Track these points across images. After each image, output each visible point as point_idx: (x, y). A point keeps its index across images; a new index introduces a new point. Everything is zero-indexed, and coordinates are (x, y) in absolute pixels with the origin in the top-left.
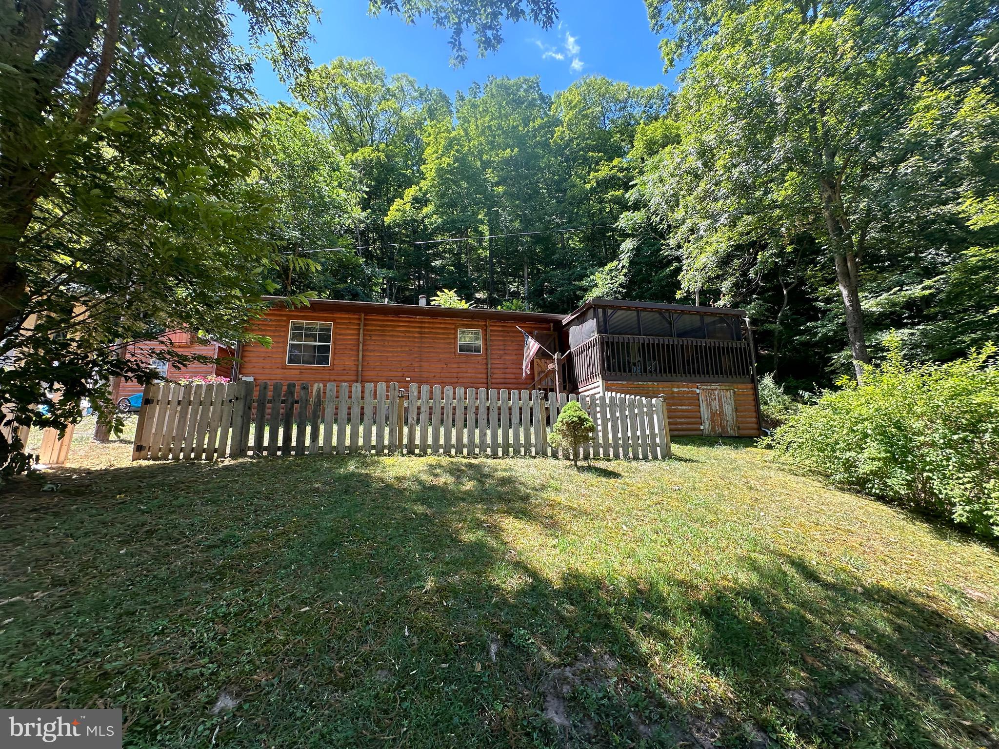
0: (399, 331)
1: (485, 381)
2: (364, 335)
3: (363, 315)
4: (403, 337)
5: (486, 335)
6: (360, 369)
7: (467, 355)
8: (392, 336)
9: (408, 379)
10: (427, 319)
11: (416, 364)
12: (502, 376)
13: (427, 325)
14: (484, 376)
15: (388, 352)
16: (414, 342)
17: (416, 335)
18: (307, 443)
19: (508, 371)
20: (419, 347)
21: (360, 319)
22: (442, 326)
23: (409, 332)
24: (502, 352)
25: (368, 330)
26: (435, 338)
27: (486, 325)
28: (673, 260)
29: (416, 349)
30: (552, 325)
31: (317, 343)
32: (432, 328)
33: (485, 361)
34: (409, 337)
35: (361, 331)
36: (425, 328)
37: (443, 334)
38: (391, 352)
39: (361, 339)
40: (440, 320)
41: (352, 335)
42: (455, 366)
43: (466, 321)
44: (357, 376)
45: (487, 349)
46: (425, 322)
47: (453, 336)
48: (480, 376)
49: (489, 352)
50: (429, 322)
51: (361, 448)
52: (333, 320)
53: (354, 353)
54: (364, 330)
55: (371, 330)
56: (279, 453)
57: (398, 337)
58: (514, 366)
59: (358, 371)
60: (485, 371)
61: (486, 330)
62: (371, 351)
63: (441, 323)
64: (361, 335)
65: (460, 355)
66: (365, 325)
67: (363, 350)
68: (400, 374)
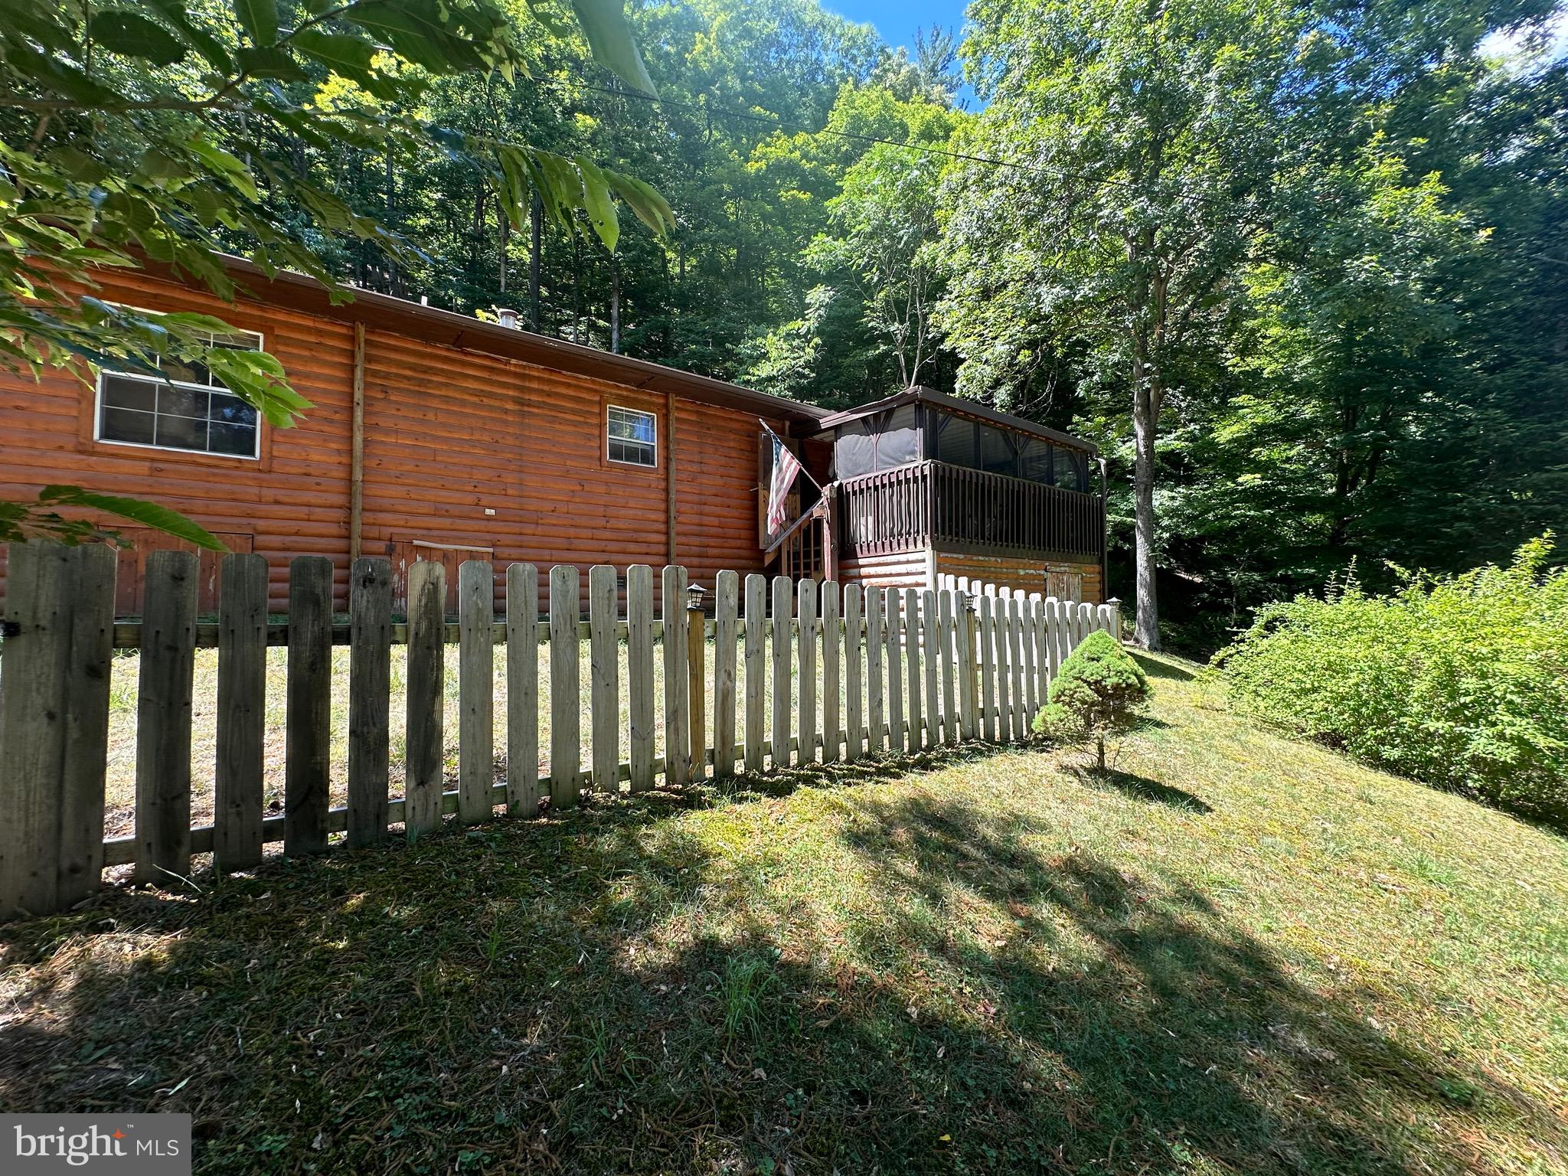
0: (466, 390)
1: (662, 527)
2: (368, 385)
3: (362, 330)
4: (475, 405)
5: (667, 427)
6: (358, 476)
7: (627, 468)
8: (446, 399)
9: (490, 512)
10: (536, 370)
11: (510, 478)
12: (696, 519)
13: (535, 385)
14: (662, 517)
15: (436, 438)
16: (506, 422)
17: (510, 406)
18: (397, 789)
19: (707, 509)
20: (517, 437)
21: (352, 339)
22: (572, 393)
23: (490, 395)
24: (695, 468)
25: (375, 374)
26: (554, 420)
27: (666, 406)
28: (879, 337)
29: (510, 441)
30: (787, 424)
31: (210, 388)
32: (549, 395)
33: (663, 485)
34: (491, 408)
35: (359, 373)
36: (530, 390)
37: (574, 412)
38: (446, 440)
39: (358, 395)
40: (566, 377)
41: (329, 380)
42: (602, 489)
43: (624, 389)
44: (350, 494)
45: (667, 459)
46: (531, 378)
47: (595, 421)
48: (653, 516)
49: (673, 466)
50: (539, 379)
51: (587, 780)
52: (266, 328)
53: (339, 431)
54: (366, 371)
55: (387, 376)
56: (273, 848)
57: (463, 403)
58: (718, 500)
59: (350, 480)
60: (663, 506)
61: (666, 417)
62: (387, 432)
63: (569, 385)
64: (359, 383)
65: (612, 466)
66: (369, 359)
67: (367, 427)
68: (470, 499)
